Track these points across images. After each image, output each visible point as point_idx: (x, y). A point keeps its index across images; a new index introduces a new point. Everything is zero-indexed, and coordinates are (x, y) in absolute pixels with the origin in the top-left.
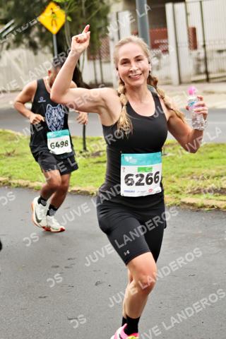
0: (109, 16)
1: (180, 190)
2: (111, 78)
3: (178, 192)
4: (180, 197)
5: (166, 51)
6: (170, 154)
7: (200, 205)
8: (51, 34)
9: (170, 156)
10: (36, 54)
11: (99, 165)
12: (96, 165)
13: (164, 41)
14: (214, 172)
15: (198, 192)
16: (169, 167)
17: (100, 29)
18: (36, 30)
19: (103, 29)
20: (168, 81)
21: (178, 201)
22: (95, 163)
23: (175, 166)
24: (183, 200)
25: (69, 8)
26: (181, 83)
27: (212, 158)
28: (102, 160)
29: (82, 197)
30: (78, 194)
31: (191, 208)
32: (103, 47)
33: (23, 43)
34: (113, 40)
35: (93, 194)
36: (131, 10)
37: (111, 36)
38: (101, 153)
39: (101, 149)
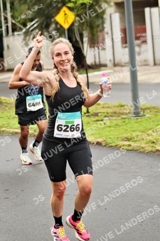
0: (105, 16)
1: (155, 141)
2: (106, 60)
3: (153, 142)
4: (155, 146)
5: (145, 42)
6: (147, 115)
8: (64, 29)
9: (148, 117)
11: (99, 122)
12: (96, 122)
13: (143, 35)
16: (148, 124)
17: (98, 26)
19: (101, 26)
20: (146, 63)
21: (154, 149)
22: (95, 121)
23: (151, 124)
24: (157, 148)
25: (78, 11)
26: (155, 64)
28: (100, 119)
32: (100, 38)
34: (107, 33)
35: (93, 143)
36: (120, 13)
37: (106, 30)
38: (99, 114)
39: (99, 111)
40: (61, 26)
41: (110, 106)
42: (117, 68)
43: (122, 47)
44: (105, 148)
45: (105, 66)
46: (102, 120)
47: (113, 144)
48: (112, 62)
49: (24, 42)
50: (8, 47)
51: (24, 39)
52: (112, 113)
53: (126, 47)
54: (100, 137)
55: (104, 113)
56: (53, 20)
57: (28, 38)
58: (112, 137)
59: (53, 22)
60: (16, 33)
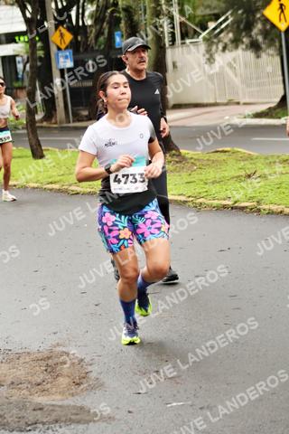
8: (280, 31)
10: (258, 57)
18: (259, 26)
33: (243, 42)
40: (273, 26)
49: (207, 56)
50: (174, 65)
51: (209, 51)
56: (258, 16)
57: (214, 48)
59: (259, 18)
60: (188, 41)
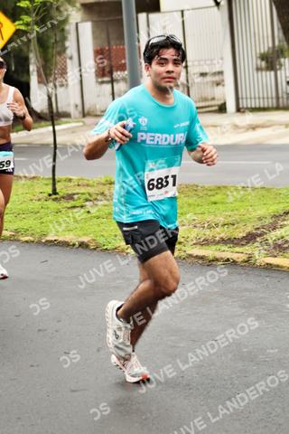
0: (67, 27)
1: (182, 241)
2: (69, 105)
3: (180, 243)
4: (184, 248)
7: (211, 258)
11: (75, 210)
12: (70, 211)
14: (221, 220)
15: (206, 243)
21: (183, 254)
22: (69, 208)
24: (189, 252)
27: (215, 203)
28: (77, 205)
29: (61, 248)
30: (56, 245)
31: (200, 262)
34: (71, 58)
35: (74, 245)
36: (93, 21)
37: (68, 52)
38: (76, 197)
39: (75, 192)
41: (91, 182)
42: (88, 120)
43: (97, 82)
44: (95, 252)
45: (67, 115)
46: (82, 207)
47: (109, 247)
48: (80, 108)
52: (97, 194)
53: (103, 82)
54: (84, 235)
55: (83, 194)
58: (104, 233)
